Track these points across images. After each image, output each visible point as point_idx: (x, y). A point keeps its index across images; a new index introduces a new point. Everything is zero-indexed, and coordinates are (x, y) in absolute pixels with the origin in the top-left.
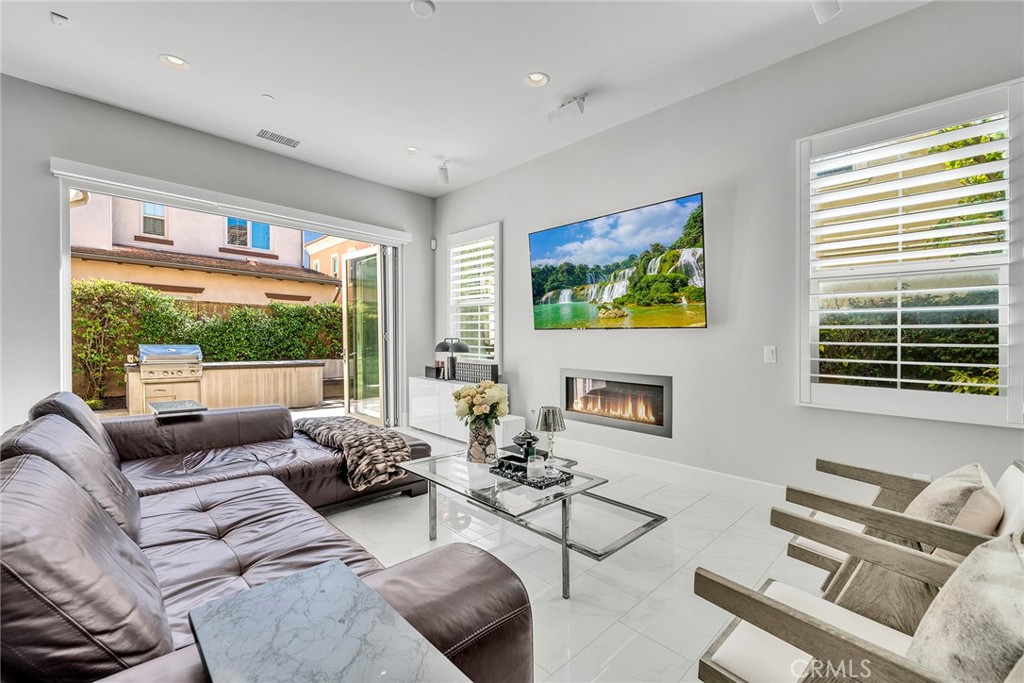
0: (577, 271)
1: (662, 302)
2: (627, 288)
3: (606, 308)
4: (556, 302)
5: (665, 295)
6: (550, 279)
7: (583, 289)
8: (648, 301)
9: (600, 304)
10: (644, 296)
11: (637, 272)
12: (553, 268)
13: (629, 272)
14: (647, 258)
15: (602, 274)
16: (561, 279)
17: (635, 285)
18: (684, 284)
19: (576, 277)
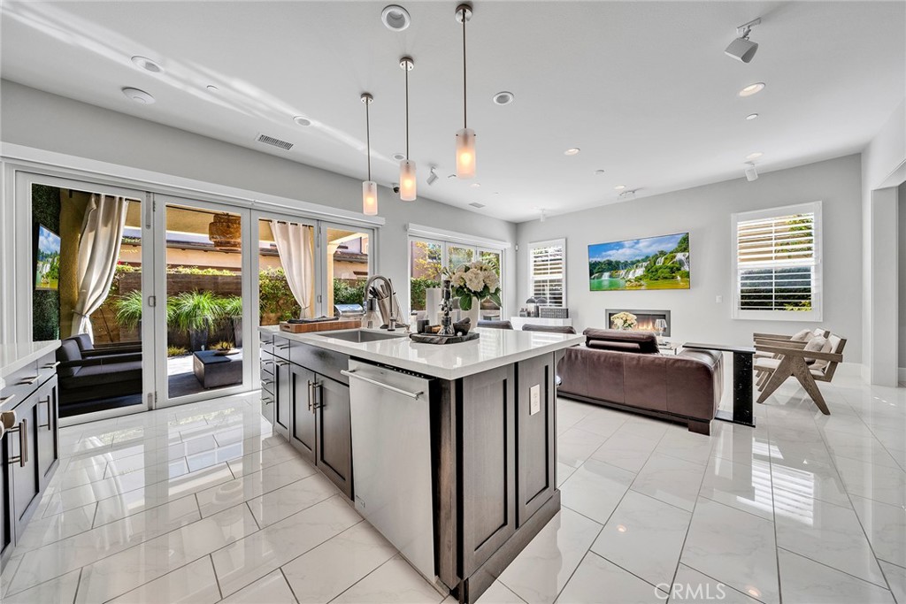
0: (614, 263)
1: (666, 278)
2: (644, 271)
3: (630, 281)
4: (601, 278)
5: (667, 275)
6: (597, 268)
7: (617, 272)
8: (656, 278)
9: (627, 279)
10: (654, 276)
11: (650, 264)
12: (599, 262)
13: (645, 264)
14: (656, 257)
15: (627, 265)
16: (604, 267)
17: (648, 270)
18: (679, 269)
19: (613, 266)
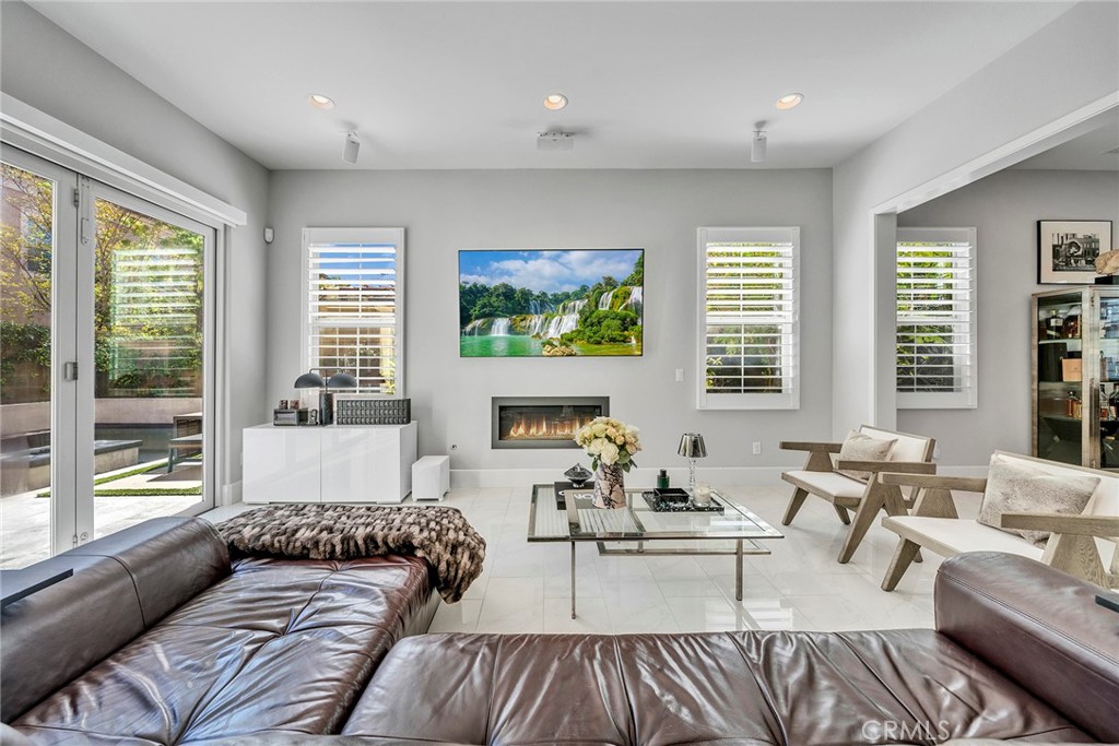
0: (518, 295)
1: (613, 340)
2: (577, 322)
3: (552, 345)
4: (487, 334)
5: (616, 334)
6: (479, 303)
7: (525, 319)
8: (599, 339)
9: (544, 339)
10: (595, 333)
11: (589, 305)
12: (485, 289)
13: (580, 304)
14: (600, 291)
15: (549, 303)
16: (496, 304)
17: (586, 320)
18: (634, 323)
19: (516, 303)
